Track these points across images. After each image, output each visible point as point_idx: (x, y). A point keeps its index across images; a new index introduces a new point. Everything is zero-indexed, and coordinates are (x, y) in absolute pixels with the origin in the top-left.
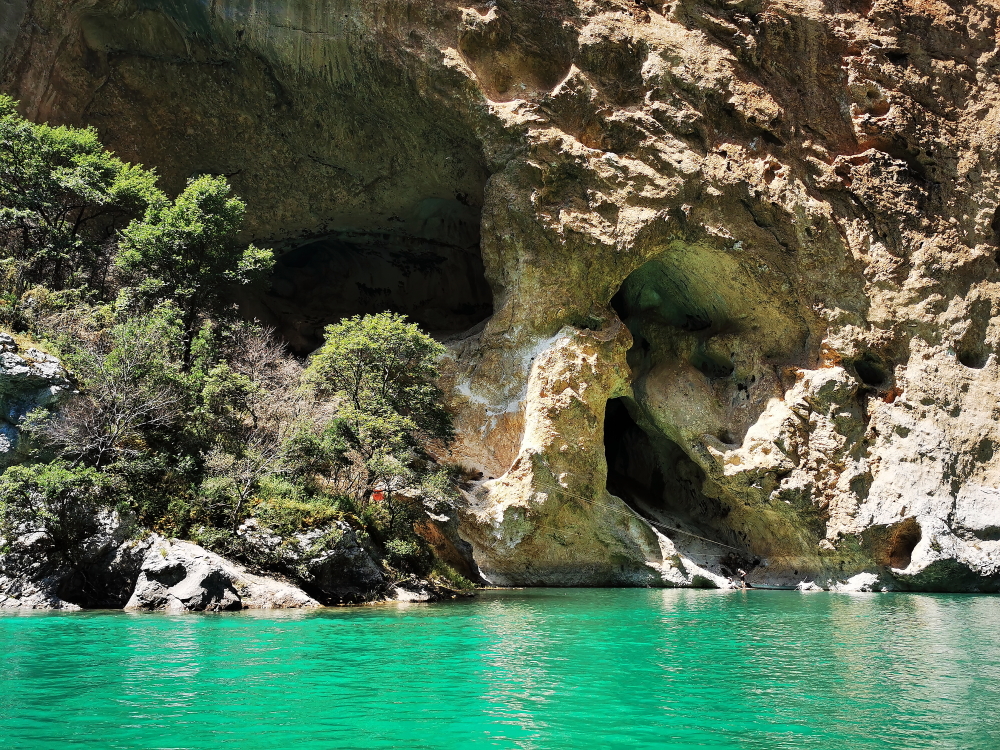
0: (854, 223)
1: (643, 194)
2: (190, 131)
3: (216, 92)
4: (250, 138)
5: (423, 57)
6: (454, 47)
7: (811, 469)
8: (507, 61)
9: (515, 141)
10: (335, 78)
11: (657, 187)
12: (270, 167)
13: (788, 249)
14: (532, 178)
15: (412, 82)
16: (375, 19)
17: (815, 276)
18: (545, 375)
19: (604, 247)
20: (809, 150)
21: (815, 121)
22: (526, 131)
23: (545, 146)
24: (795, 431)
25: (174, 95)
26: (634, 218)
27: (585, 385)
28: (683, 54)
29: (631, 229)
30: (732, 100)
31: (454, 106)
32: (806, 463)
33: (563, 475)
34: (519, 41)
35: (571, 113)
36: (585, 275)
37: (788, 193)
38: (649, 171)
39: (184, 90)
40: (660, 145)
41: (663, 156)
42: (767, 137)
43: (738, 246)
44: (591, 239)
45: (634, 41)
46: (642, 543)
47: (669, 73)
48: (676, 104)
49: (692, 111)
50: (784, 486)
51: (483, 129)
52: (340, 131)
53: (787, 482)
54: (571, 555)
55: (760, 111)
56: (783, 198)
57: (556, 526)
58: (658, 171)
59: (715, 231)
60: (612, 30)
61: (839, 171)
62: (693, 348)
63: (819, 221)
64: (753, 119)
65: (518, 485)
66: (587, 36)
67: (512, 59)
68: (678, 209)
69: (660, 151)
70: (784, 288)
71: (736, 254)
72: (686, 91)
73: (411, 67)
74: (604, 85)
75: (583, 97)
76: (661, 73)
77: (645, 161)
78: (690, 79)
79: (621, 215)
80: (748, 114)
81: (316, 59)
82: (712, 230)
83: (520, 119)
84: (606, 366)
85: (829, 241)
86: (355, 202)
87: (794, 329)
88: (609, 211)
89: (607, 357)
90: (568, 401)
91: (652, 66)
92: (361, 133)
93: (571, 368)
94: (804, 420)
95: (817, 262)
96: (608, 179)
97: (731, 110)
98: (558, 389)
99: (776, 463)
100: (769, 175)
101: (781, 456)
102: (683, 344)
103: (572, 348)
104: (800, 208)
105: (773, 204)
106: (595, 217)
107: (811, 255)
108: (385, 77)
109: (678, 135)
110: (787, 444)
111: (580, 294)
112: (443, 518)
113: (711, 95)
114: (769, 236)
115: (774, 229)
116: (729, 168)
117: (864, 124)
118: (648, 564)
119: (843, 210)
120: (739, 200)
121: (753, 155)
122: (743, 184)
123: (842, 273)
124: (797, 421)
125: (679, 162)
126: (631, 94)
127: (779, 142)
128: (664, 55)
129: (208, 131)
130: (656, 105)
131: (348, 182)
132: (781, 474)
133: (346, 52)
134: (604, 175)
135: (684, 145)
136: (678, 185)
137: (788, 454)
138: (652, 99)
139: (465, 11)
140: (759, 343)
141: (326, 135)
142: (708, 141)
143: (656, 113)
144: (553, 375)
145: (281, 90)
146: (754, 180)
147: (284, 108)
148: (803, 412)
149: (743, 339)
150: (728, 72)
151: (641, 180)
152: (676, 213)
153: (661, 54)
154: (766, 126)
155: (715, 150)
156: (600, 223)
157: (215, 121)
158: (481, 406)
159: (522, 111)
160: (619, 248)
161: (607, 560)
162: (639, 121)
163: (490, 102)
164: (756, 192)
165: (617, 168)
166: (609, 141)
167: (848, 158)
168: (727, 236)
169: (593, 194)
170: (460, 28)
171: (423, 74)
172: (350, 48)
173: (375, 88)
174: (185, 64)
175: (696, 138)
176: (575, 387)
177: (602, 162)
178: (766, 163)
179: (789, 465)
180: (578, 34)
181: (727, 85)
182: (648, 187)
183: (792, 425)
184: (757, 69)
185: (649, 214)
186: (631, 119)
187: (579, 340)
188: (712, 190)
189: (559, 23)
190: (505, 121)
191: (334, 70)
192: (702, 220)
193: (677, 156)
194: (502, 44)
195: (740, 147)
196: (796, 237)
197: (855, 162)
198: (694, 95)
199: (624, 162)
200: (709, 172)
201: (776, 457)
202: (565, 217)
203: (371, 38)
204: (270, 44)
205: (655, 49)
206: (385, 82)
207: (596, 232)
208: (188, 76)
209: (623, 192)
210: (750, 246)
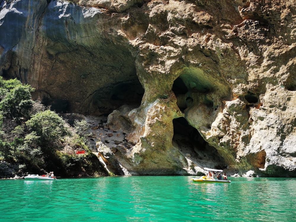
0: (242, 48)
1: (172, 56)
2: (76, 67)
3: (78, 56)
4: (89, 65)
5: (113, 34)
6: (120, 29)
7: (231, 135)
8: (134, 28)
9: (137, 50)
10: (98, 46)
11: (175, 52)
12: (96, 70)
13: (217, 62)
14: (142, 59)
15: (112, 42)
16: (101, 28)
17: (226, 69)
18: (150, 114)
19: (163, 74)
20: (223, 27)
21: (225, 17)
22: (139, 46)
23: (144, 49)
24: (225, 122)
25: (71, 59)
26: (169, 63)
27: (161, 116)
28: (178, 10)
29: (168, 67)
30: (194, 19)
31: (122, 45)
32: (229, 133)
33: (153, 143)
34: (136, 22)
35: (151, 38)
36: (160, 83)
37: (213, 44)
38: (172, 48)
39: (72, 58)
40: (174, 40)
41: (175, 43)
42: (207, 27)
43: (200, 65)
44: (159, 72)
45: (164, 11)
46: (183, 162)
47: (174, 17)
48: (177, 26)
49: (182, 26)
50: (221, 142)
51: (130, 48)
52: (107, 57)
53: (222, 140)
54: (158, 166)
55: (203, 20)
56: (212, 46)
57: (152, 158)
58: (175, 47)
59: (193, 62)
60: (158, 10)
61: (234, 31)
62: (203, 98)
63: (226, 51)
64: (201, 23)
65: (138, 147)
66: (151, 15)
67: (136, 27)
68: (182, 58)
69: (174, 42)
70: (218, 75)
71: (201, 68)
72: (179, 21)
73: (111, 38)
74: (158, 27)
75: (153, 32)
76: (172, 18)
77: (171, 46)
78: (180, 17)
79: (166, 63)
80: (199, 22)
81: (92, 43)
82: (192, 62)
83: (137, 44)
84: (169, 109)
85: (230, 56)
86: (119, 74)
87: (226, 87)
88: (163, 63)
89: (169, 106)
90: (156, 121)
91: (170, 16)
92: (111, 56)
93: (157, 111)
94: (227, 118)
95: (226, 64)
96: (161, 54)
97: (194, 23)
98: (153, 118)
99: (218, 134)
100: (208, 40)
101: (220, 131)
102: (200, 98)
103: (158, 105)
104: (218, 48)
105: (209, 49)
106: (160, 66)
107: (224, 63)
108: (107, 42)
109: (179, 35)
110: (221, 127)
111: (160, 89)
112: (108, 157)
113: (187, 20)
114: (210, 60)
115: (211, 57)
116: (194, 41)
117: (243, 12)
118: (183, 168)
119: (238, 44)
120: (198, 50)
121: (203, 35)
122: (198, 45)
123: (236, 66)
124: (225, 119)
125: (180, 43)
126: (166, 27)
127: (211, 28)
128: (172, 13)
129: (80, 66)
130: (172, 28)
131: (115, 69)
132: (220, 137)
133: (98, 39)
134: (160, 53)
135: (181, 38)
136: (180, 50)
137: (222, 131)
138: (171, 27)
139: (122, 18)
140: (219, 94)
141: (104, 59)
142: (188, 35)
143: (172, 31)
144: (152, 114)
145: (89, 52)
146: (202, 43)
147: (92, 56)
148: (226, 116)
149: (214, 94)
150: (192, 11)
151: (170, 51)
152: (181, 59)
153: (171, 13)
154: (205, 24)
155: (190, 36)
156: (161, 67)
157: (81, 63)
158: (140, 125)
159: (138, 41)
160: (166, 73)
161: (171, 167)
162: (168, 34)
163: (130, 41)
164: (203, 47)
165: (163, 50)
166: (161, 42)
167: (237, 26)
168: (196, 63)
169: (158, 59)
170: (121, 24)
171: (114, 39)
172: (98, 38)
173: (106, 45)
174: (70, 52)
175: (184, 34)
176: (158, 117)
177: (159, 49)
178: (207, 36)
179: (222, 134)
180: (149, 14)
181: (192, 15)
182: (172, 53)
183: (223, 121)
184: (204, 6)
185: (173, 61)
186: (166, 34)
187: (160, 102)
188: (190, 50)
189: (144, 13)
190: (133, 45)
191: (97, 44)
192: (189, 59)
193: (179, 42)
194: (133, 24)
195: (198, 33)
196: (218, 58)
197: (240, 27)
198: (183, 22)
199: (166, 47)
200: (189, 44)
201: (218, 132)
202: (151, 68)
203: (101, 34)
204: (82, 43)
205: (170, 11)
206: (108, 44)
207: (160, 70)
208: (71, 54)
209: (166, 57)
210: (205, 64)
